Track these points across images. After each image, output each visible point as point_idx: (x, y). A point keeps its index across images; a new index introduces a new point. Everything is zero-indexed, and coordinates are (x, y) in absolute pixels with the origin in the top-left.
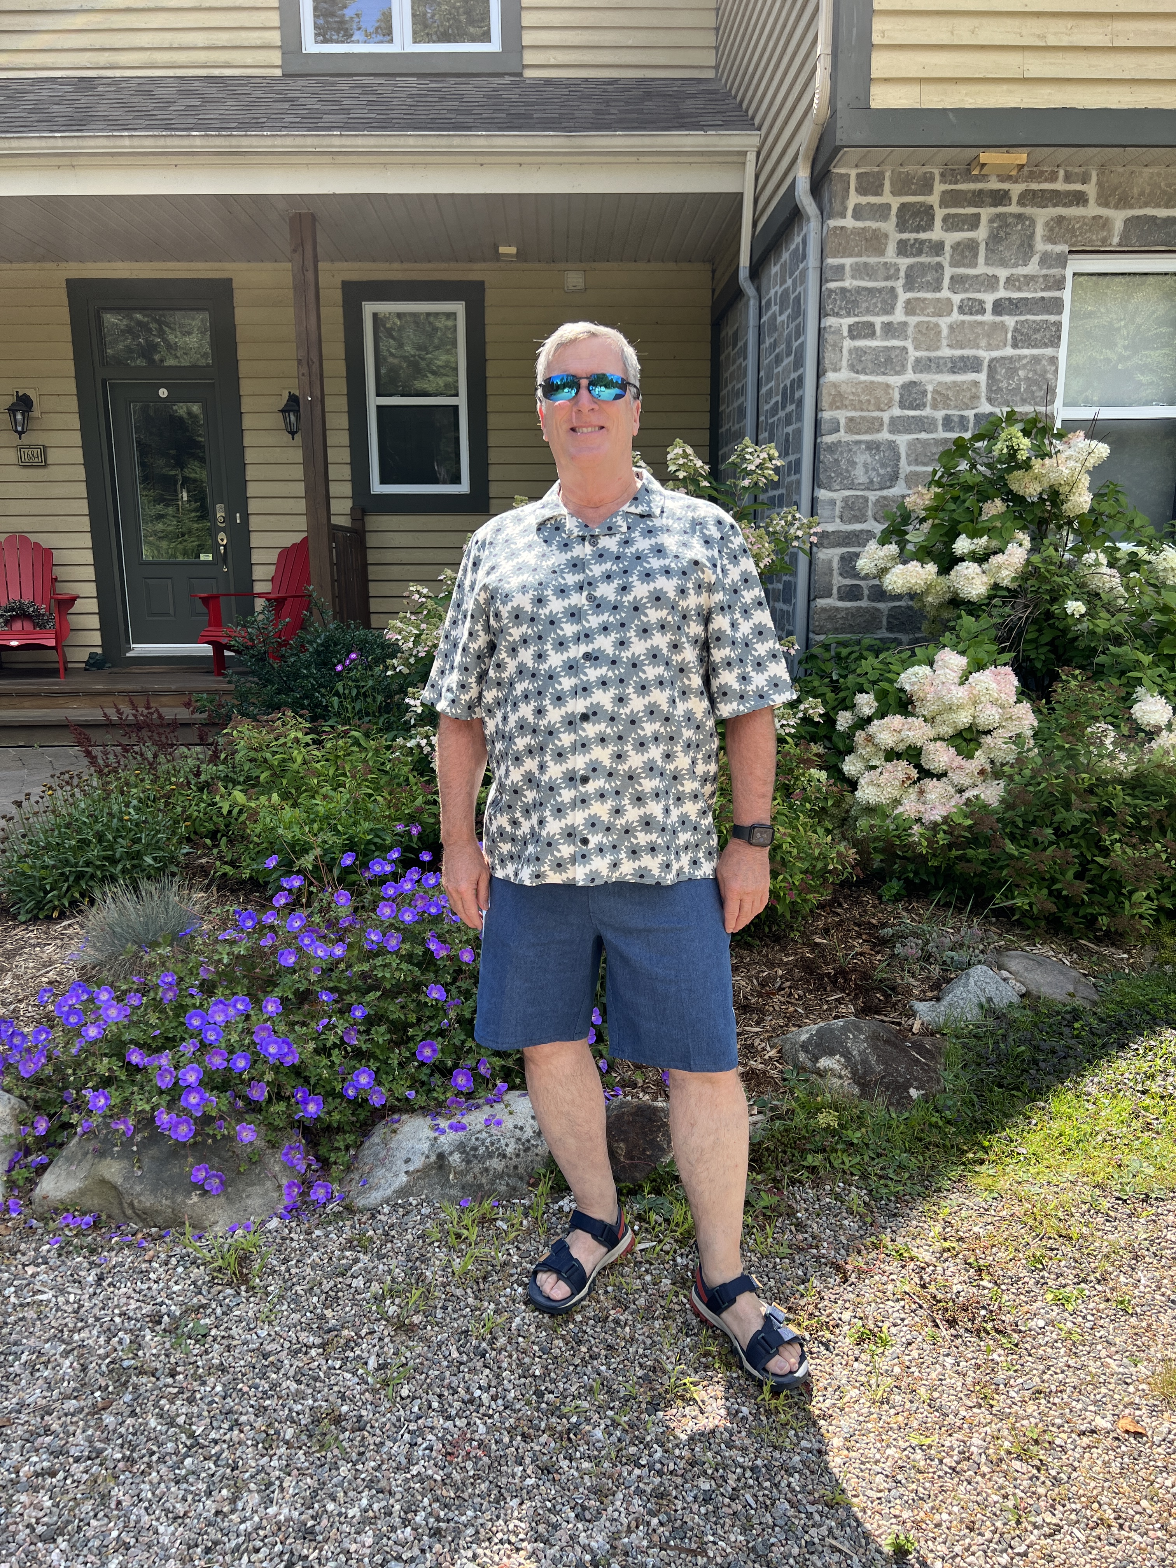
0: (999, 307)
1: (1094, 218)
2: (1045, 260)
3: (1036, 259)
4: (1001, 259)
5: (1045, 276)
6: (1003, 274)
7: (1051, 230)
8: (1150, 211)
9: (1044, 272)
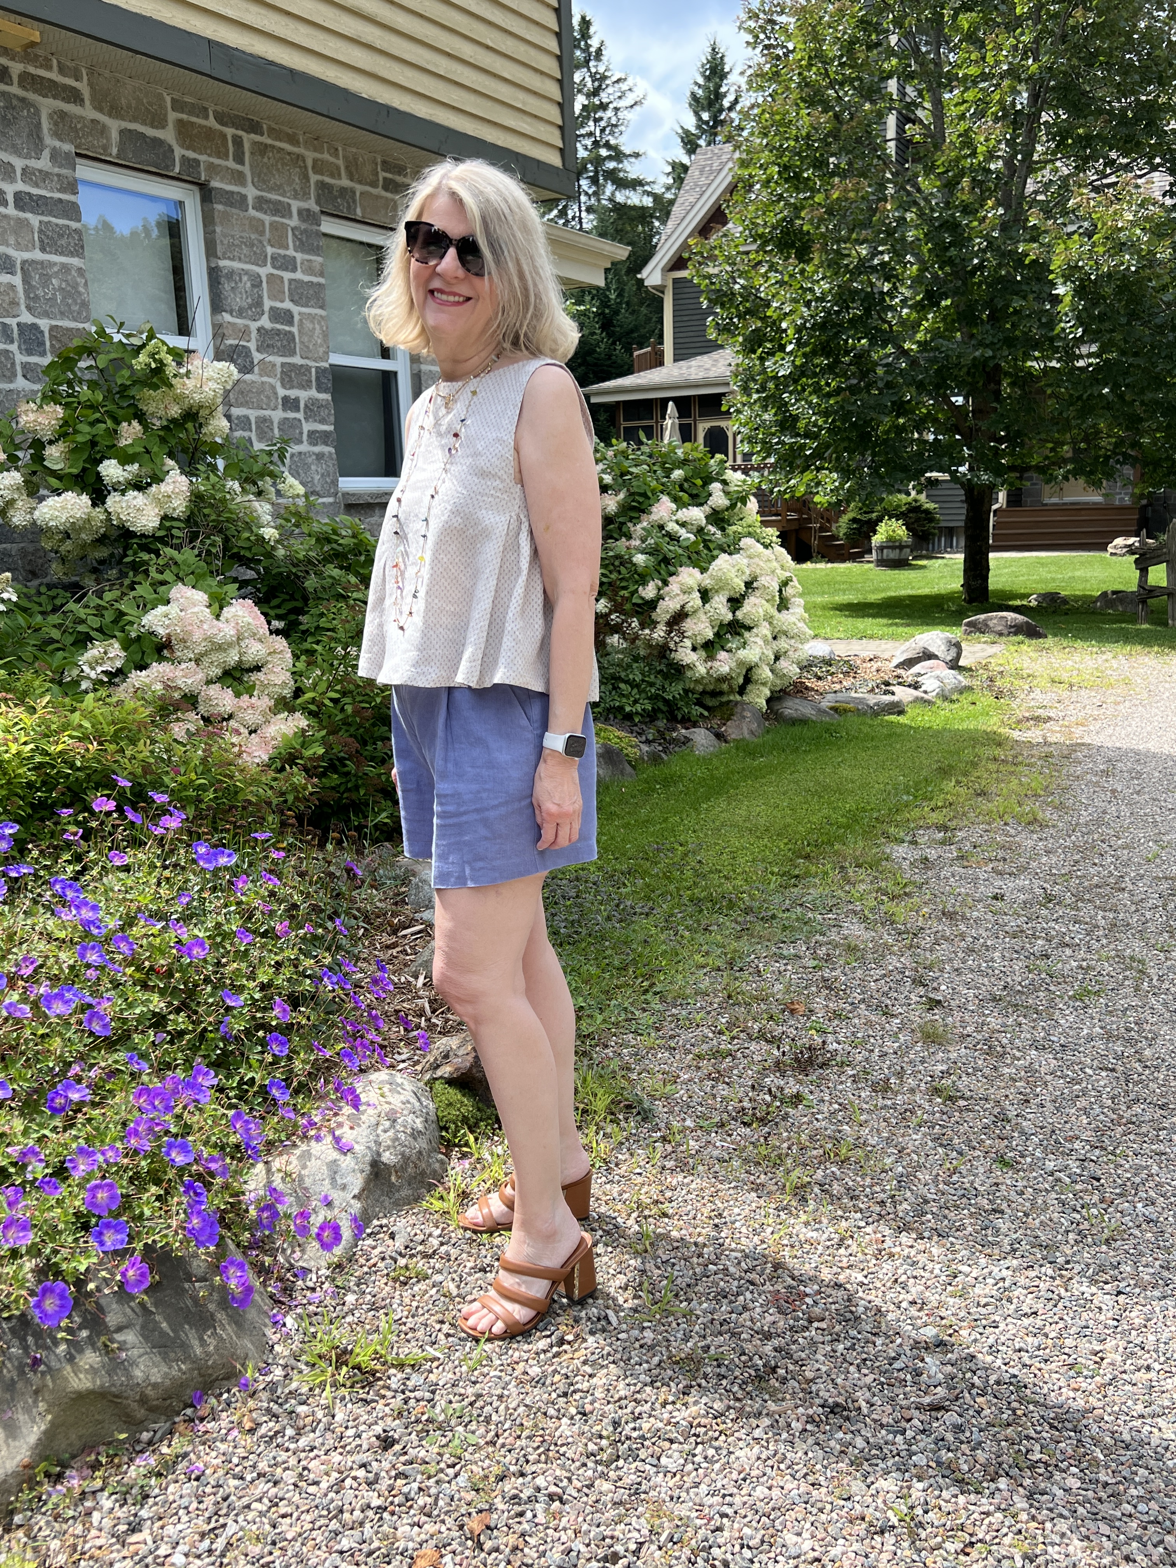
0: (21, 201)
1: (92, 121)
2: (55, 155)
3: (46, 153)
4: (14, 146)
5: (58, 175)
6: (19, 163)
7: (56, 124)
8: (141, 129)
9: (56, 170)
